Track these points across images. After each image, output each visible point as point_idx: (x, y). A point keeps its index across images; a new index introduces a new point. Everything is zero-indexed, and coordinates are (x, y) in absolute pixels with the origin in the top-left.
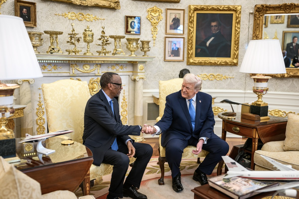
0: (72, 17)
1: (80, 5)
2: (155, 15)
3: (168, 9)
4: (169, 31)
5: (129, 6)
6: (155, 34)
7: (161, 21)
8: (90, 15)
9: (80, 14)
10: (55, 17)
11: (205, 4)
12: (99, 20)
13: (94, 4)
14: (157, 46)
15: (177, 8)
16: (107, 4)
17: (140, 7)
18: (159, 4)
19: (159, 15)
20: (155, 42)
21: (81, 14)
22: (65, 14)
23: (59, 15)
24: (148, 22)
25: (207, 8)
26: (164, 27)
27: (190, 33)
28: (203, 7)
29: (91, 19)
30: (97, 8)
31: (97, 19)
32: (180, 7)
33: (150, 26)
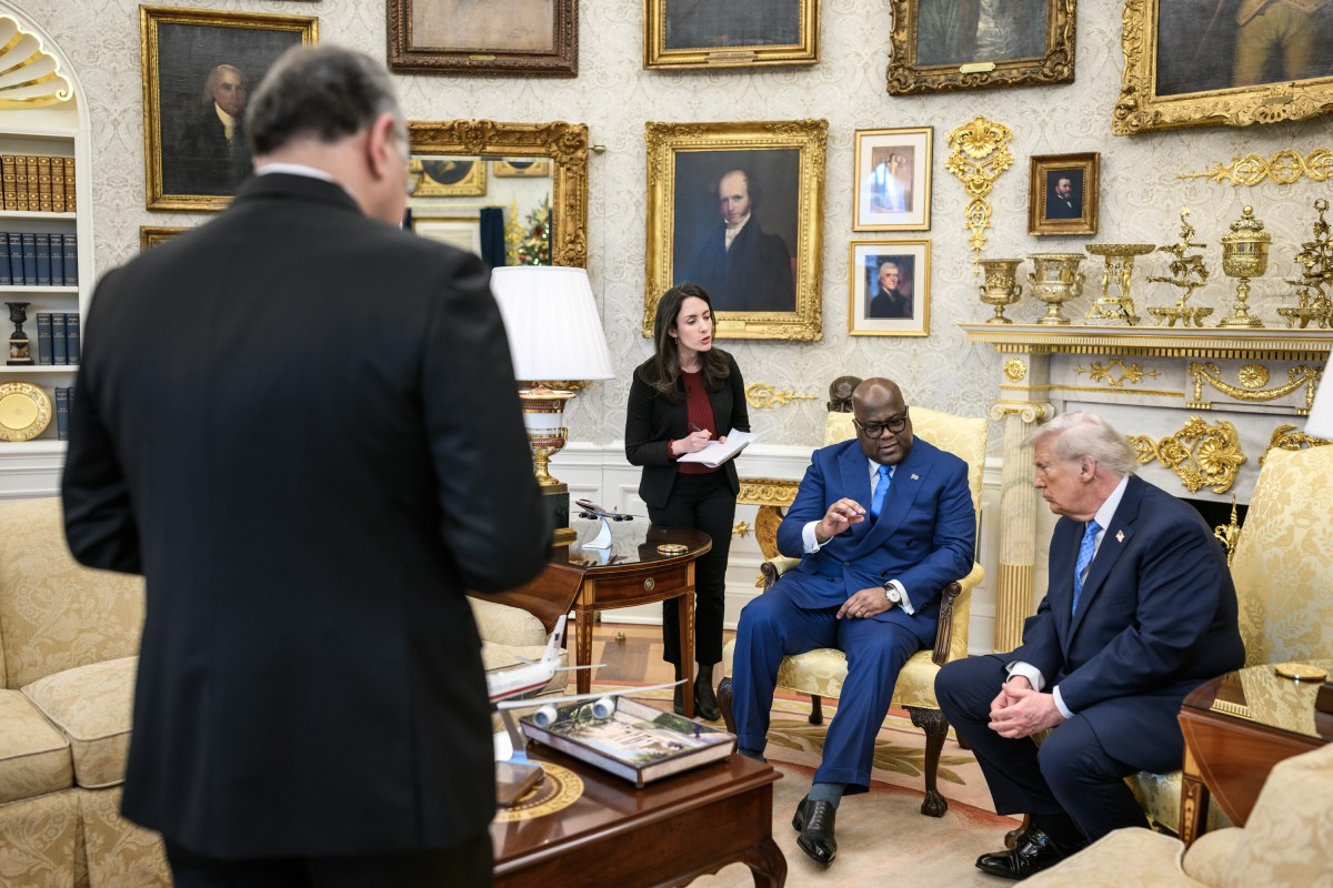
0: (1246, 176)
9: (1282, 156)
10: (1178, 187)
13: (1323, 107)
21: (1285, 157)
22: (1220, 170)
23: (1197, 174)
29: (1331, 168)
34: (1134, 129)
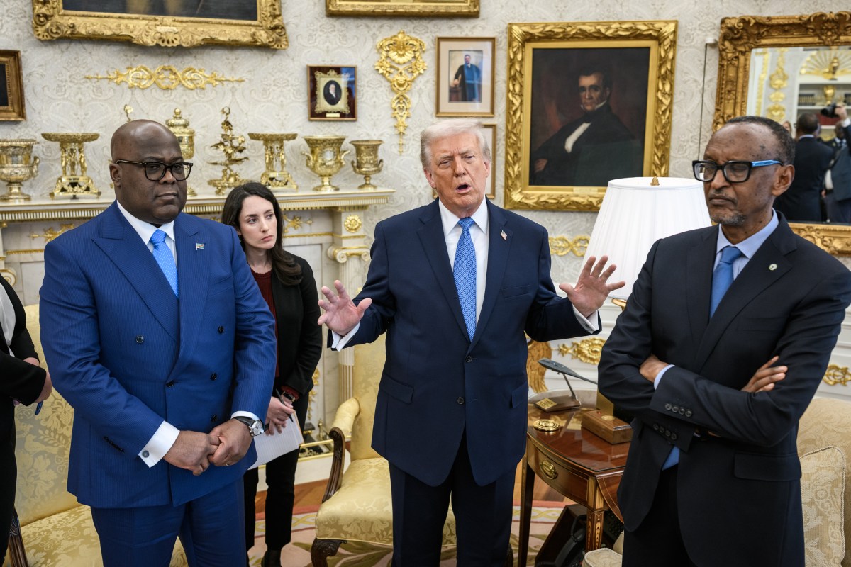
0: (139, 81)
1: (158, 45)
2: (401, 60)
3: (440, 39)
4: (446, 106)
5: (320, 36)
6: (401, 116)
7: (420, 77)
8: (197, 70)
9: (164, 69)
10: (87, 85)
11: (561, 17)
12: (225, 83)
13: (203, 40)
14: (409, 152)
15: (471, 35)
16: (244, 36)
17: (355, 36)
18: (413, 26)
19: (414, 57)
20: (404, 142)
21: (166, 70)
22: (118, 75)
23: (99, 77)
24: (381, 82)
25: (564, 32)
26: (433, 94)
27: (512, 113)
28: (550, 31)
29: (199, 82)
30: (218, 49)
31: (220, 81)
32: (480, 29)
33: (388, 93)
34: (56, 36)
